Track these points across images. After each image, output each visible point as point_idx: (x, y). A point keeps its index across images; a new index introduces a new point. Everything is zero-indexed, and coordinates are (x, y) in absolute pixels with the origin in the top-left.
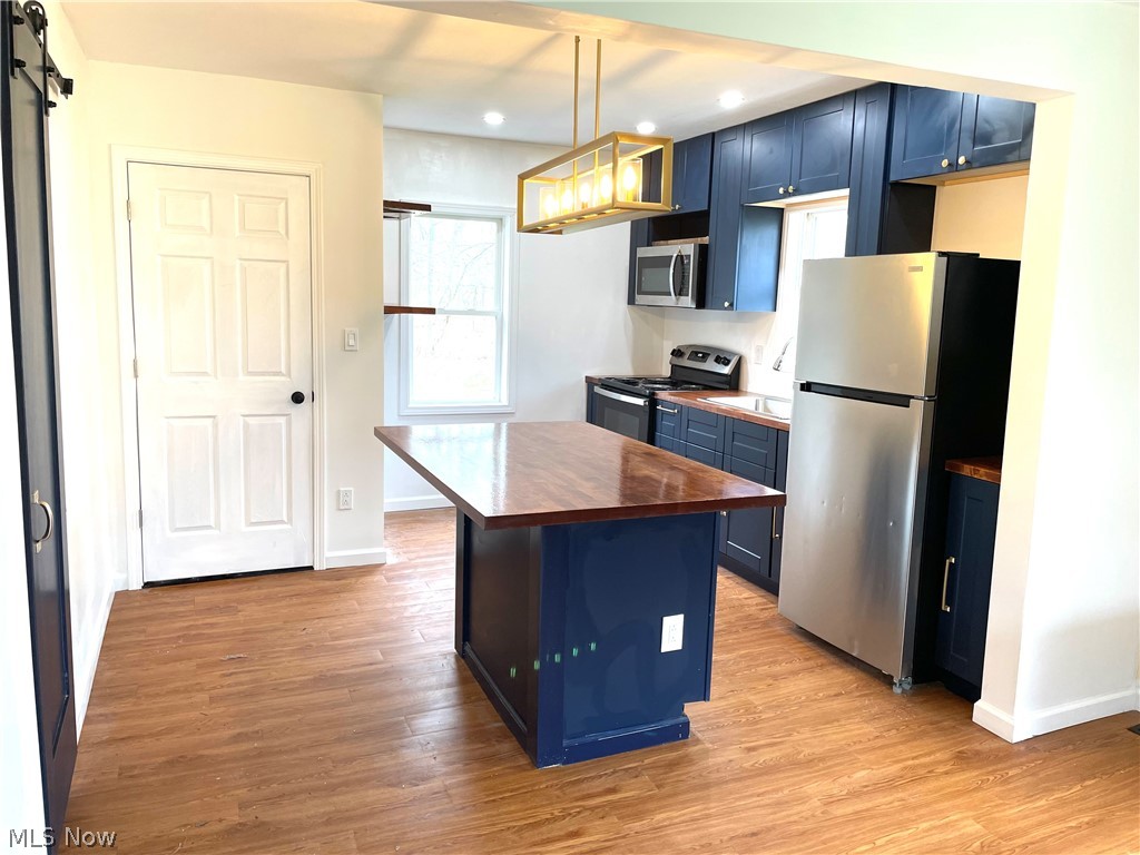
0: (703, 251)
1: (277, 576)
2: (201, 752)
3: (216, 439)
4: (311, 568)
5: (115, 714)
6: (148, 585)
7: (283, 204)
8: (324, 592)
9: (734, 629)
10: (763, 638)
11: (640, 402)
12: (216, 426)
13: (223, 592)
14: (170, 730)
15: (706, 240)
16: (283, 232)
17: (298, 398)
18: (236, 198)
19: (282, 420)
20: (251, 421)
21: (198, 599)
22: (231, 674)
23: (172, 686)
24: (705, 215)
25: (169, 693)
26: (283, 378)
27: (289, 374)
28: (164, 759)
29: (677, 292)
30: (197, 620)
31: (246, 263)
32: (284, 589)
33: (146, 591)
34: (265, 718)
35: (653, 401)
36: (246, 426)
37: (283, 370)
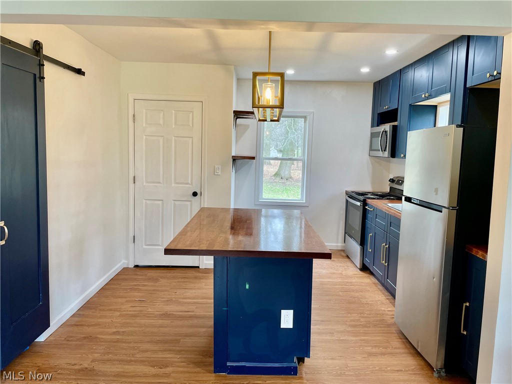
0: (395, 129)
1: (184, 269)
2: (98, 336)
3: (163, 209)
4: (198, 267)
5: (83, 315)
6: (136, 266)
7: (191, 114)
8: (196, 278)
9: (368, 325)
10: (381, 333)
11: (359, 204)
12: (163, 204)
13: (160, 273)
14: (96, 325)
15: (396, 123)
16: (191, 125)
17: (195, 194)
18: (173, 111)
19: (189, 203)
20: (176, 202)
21: (149, 274)
22: (134, 306)
23: (110, 307)
24: (396, 111)
25: (108, 310)
26: (189, 186)
27: (192, 184)
28: (84, 336)
29: (383, 150)
30: (142, 282)
31: (176, 138)
32: (182, 274)
33: (134, 268)
34: (131, 327)
35: (365, 203)
36: (175, 204)
37: (190, 182)
